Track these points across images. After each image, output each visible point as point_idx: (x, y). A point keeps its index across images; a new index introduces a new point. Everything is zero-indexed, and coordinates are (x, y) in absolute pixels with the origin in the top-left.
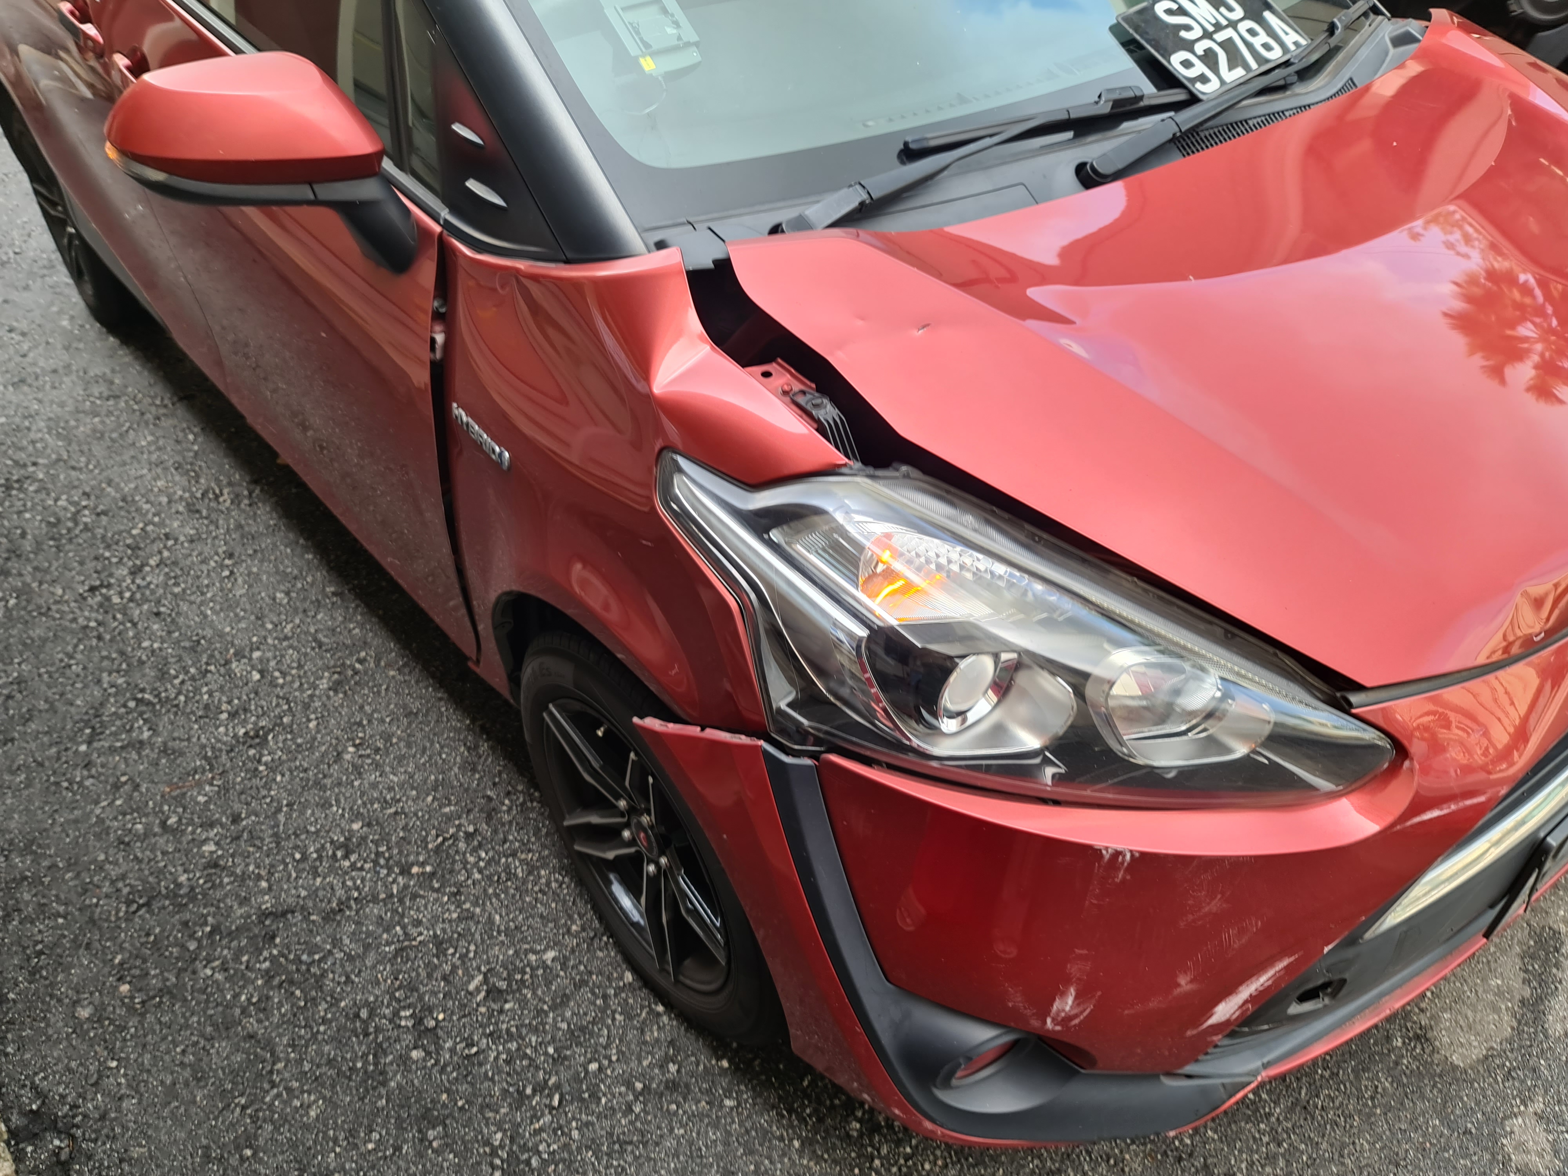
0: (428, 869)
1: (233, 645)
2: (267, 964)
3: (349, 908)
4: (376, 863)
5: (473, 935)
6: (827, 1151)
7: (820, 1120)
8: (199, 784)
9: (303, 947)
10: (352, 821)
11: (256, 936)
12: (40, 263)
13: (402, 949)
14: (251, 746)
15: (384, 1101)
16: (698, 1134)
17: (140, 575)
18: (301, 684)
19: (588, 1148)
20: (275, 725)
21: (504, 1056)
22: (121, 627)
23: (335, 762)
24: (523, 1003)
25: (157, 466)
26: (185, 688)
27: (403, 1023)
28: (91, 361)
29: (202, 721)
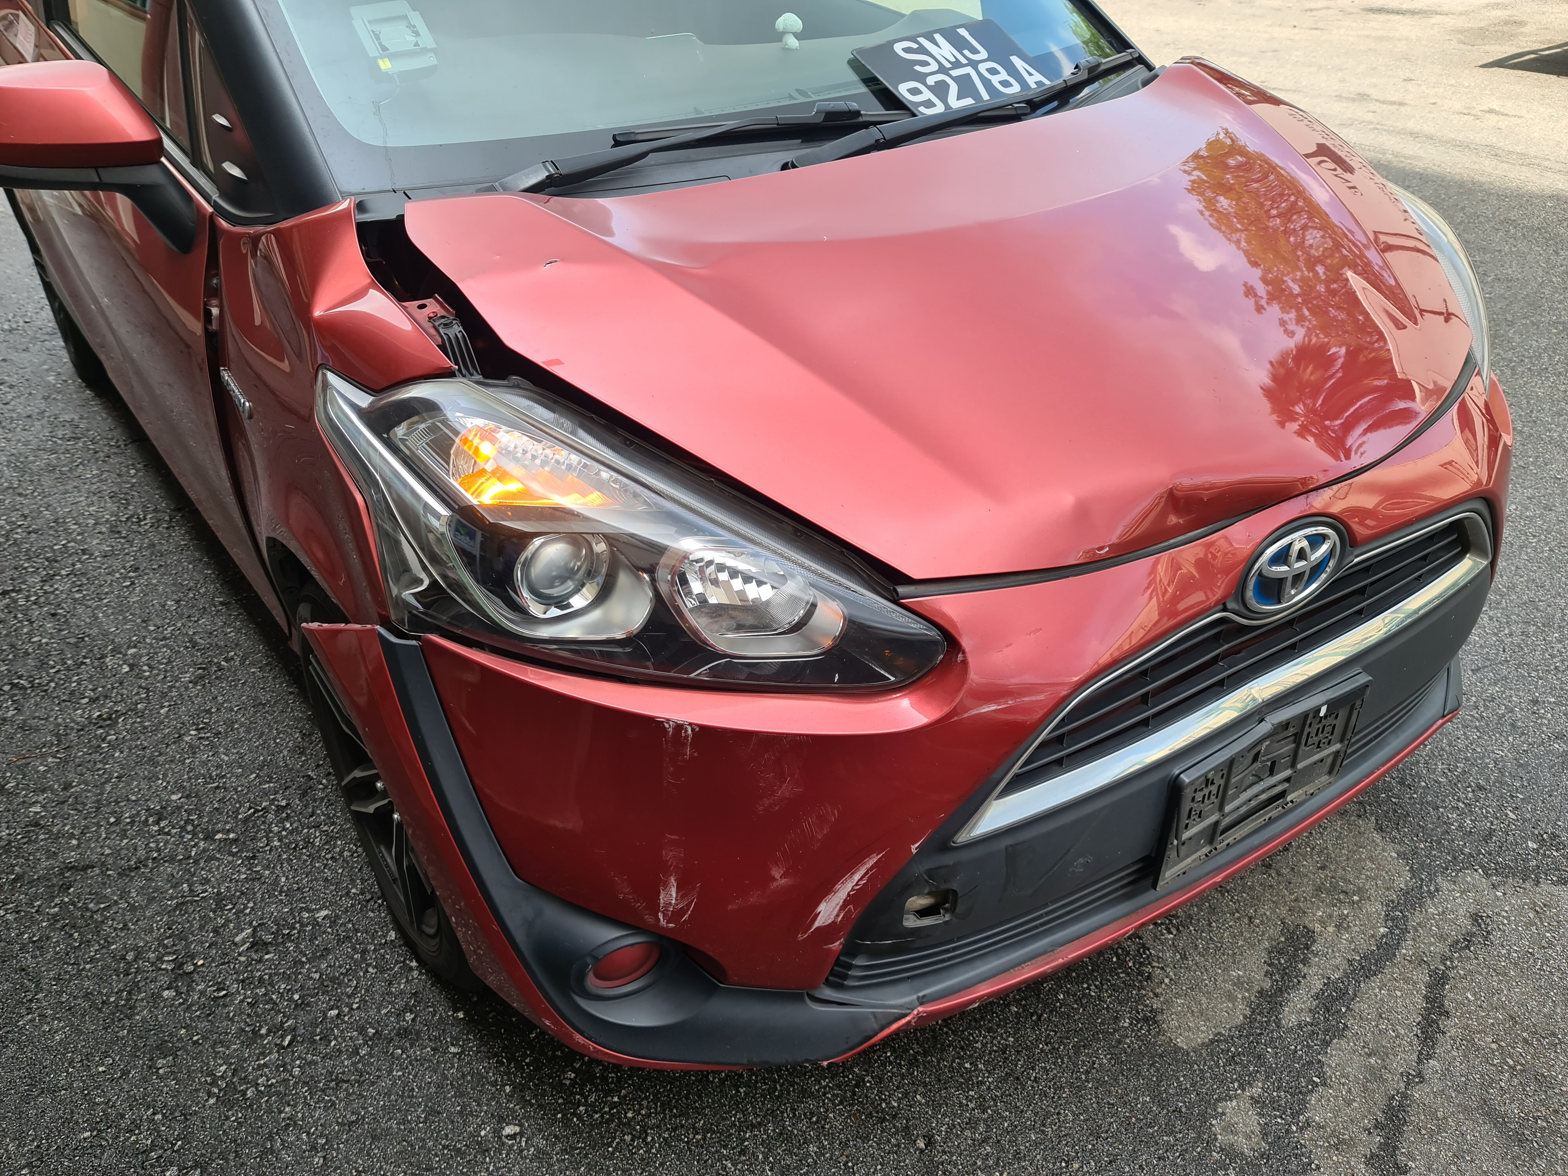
0: (232, 836)
1: (113, 641)
2: (57, 909)
3: (146, 866)
4: (183, 828)
5: (255, 894)
6: (535, 1097)
7: (538, 1069)
8: (43, 756)
9: (93, 897)
10: (173, 793)
11: (54, 885)
12: (44, 331)
13: (183, 903)
14: (101, 727)
15: (125, 1031)
16: (415, 1076)
17: (51, 582)
18: (165, 677)
19: (306, 1083)
20: (130, 710)
21: (250, 1000)
22: (19, 625)
23: (174, 743)
24: (284, 954)
25: (94, 494)
26: (58, 676)
27: (163, 967)
28: (63, 409)
29: (63, 704)
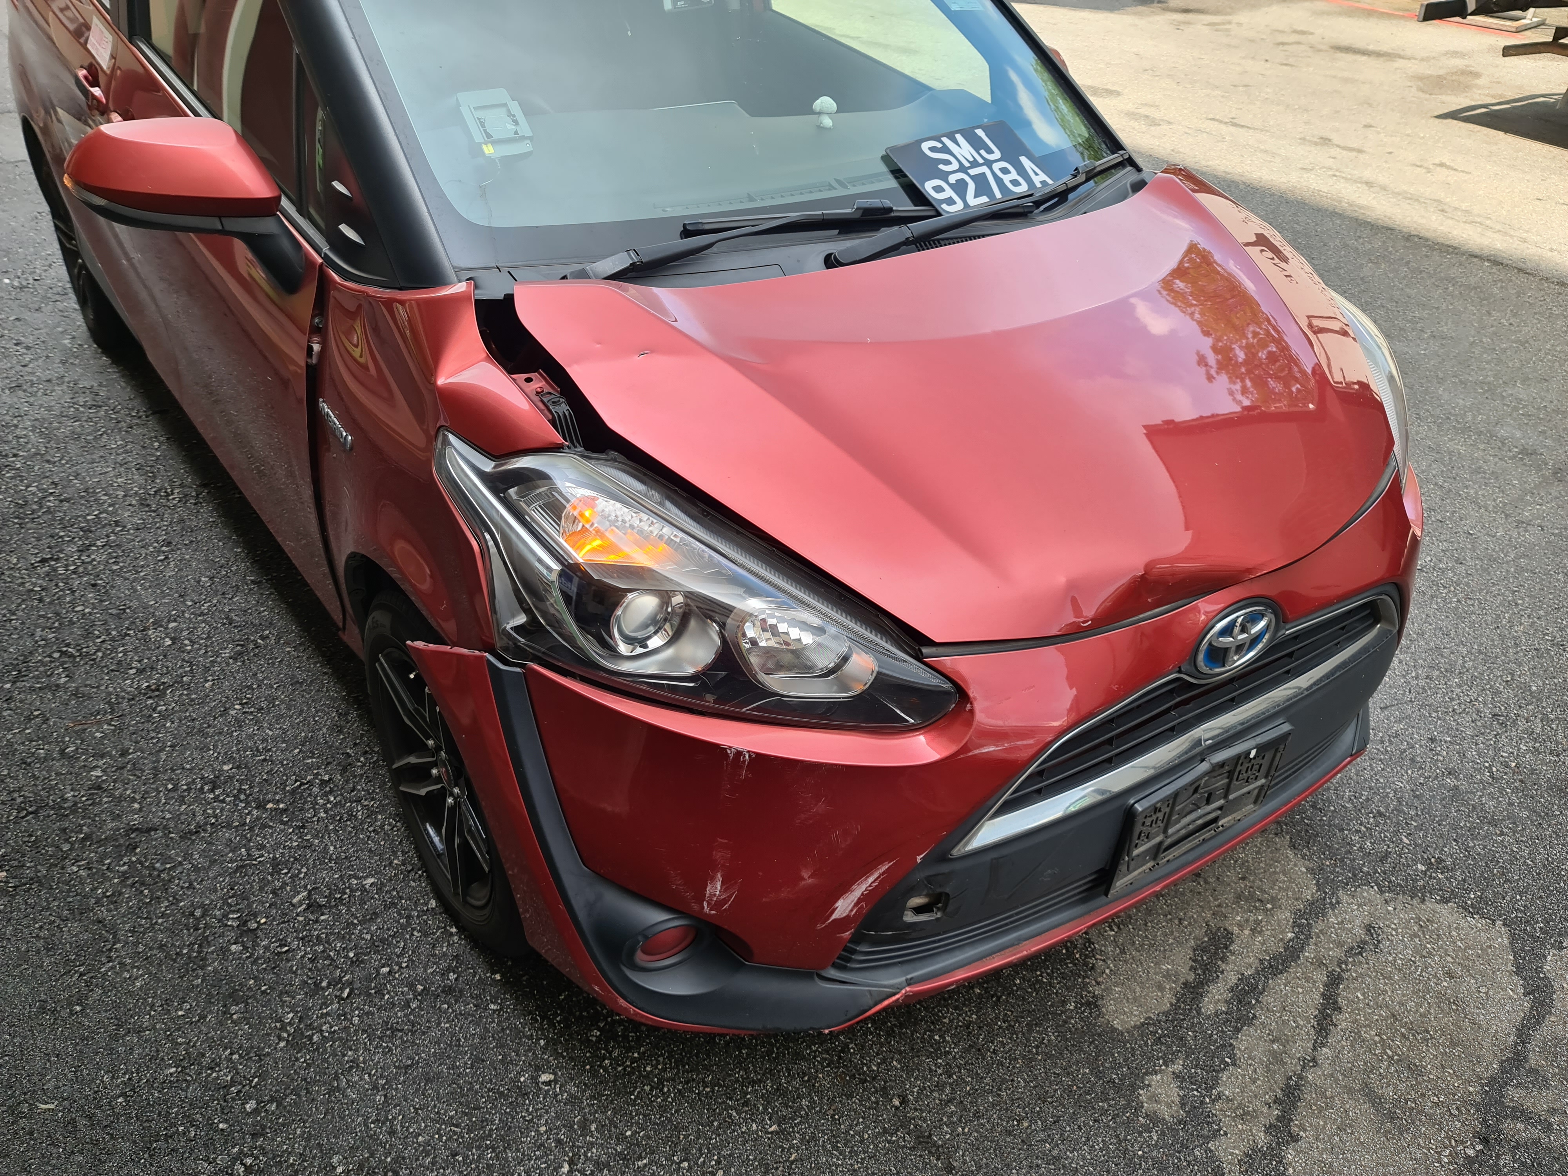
0: (281, 806)
1: (153, 614)
2: (126, 867)
3: (205, 831)
4: (236, 797)
5: (307, 860)
6: (567, 1050)
7: (568, 1027)
8: (99, 723)
9: (159, 857)
10: (224, 763)
11: (120, 845)
12: (55, 290)
13: (242, 867)
14: (150, 697)
15: (200, 980)
16: (461, 1028)
17: (87, 553)
18: (206, 652)
19: (364, 1031)
20: (176, 682)
21: (310, 956)
22: (61, 593)
23: (221, 716)
24: (338, 916)
25: (121, 465)
26: (104, 646)
27: (229, 923)
28: (82, 375)
29: (113, 674)
